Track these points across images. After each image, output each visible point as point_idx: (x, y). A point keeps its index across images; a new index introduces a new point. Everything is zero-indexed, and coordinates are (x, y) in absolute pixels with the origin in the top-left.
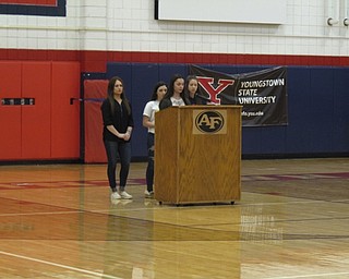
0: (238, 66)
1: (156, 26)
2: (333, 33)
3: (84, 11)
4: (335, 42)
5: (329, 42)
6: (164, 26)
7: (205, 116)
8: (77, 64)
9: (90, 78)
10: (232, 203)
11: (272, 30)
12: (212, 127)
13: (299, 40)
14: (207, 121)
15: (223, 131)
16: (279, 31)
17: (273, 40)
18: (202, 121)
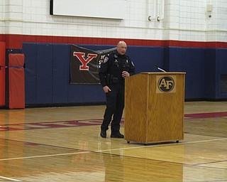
0: (99, 45)
1: (51, 19)
2: (151, 25)
3: (9, 8)
4: (153, 31)
5: (149, 30)
6: (56, 19)
7: (164, 80)
8: (3, 43)
9: (12, 52)
10: (177, 142)
11: (117, 23)
12: (168, 88)
13: (132, 29)
14: (165, 83)
15: (174, 90)
16: (121, 24)
17: (118, 29)
18: (162, 83)
